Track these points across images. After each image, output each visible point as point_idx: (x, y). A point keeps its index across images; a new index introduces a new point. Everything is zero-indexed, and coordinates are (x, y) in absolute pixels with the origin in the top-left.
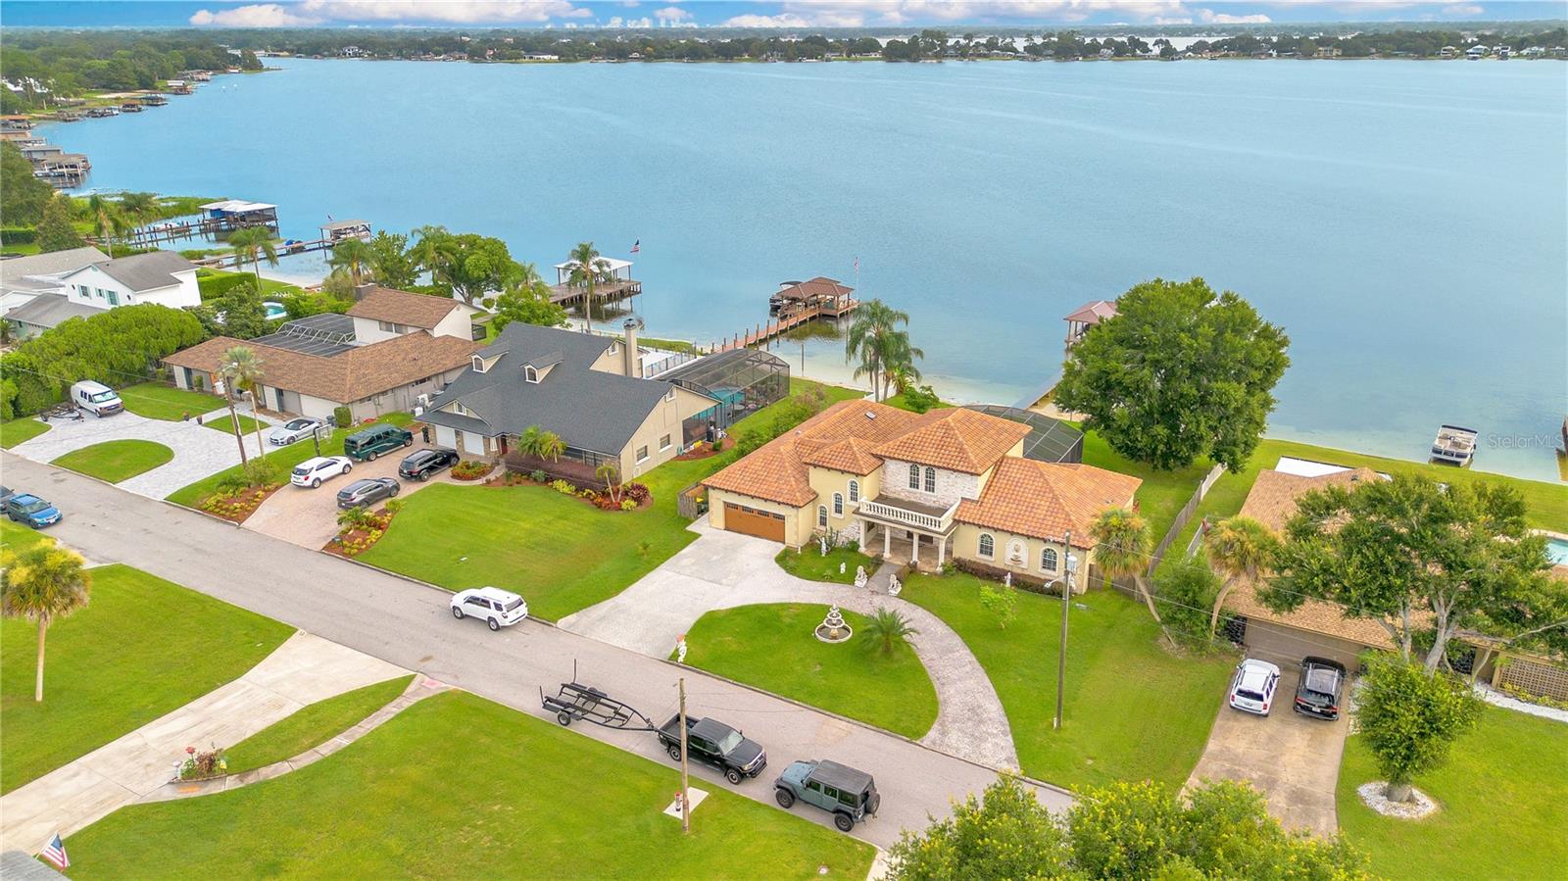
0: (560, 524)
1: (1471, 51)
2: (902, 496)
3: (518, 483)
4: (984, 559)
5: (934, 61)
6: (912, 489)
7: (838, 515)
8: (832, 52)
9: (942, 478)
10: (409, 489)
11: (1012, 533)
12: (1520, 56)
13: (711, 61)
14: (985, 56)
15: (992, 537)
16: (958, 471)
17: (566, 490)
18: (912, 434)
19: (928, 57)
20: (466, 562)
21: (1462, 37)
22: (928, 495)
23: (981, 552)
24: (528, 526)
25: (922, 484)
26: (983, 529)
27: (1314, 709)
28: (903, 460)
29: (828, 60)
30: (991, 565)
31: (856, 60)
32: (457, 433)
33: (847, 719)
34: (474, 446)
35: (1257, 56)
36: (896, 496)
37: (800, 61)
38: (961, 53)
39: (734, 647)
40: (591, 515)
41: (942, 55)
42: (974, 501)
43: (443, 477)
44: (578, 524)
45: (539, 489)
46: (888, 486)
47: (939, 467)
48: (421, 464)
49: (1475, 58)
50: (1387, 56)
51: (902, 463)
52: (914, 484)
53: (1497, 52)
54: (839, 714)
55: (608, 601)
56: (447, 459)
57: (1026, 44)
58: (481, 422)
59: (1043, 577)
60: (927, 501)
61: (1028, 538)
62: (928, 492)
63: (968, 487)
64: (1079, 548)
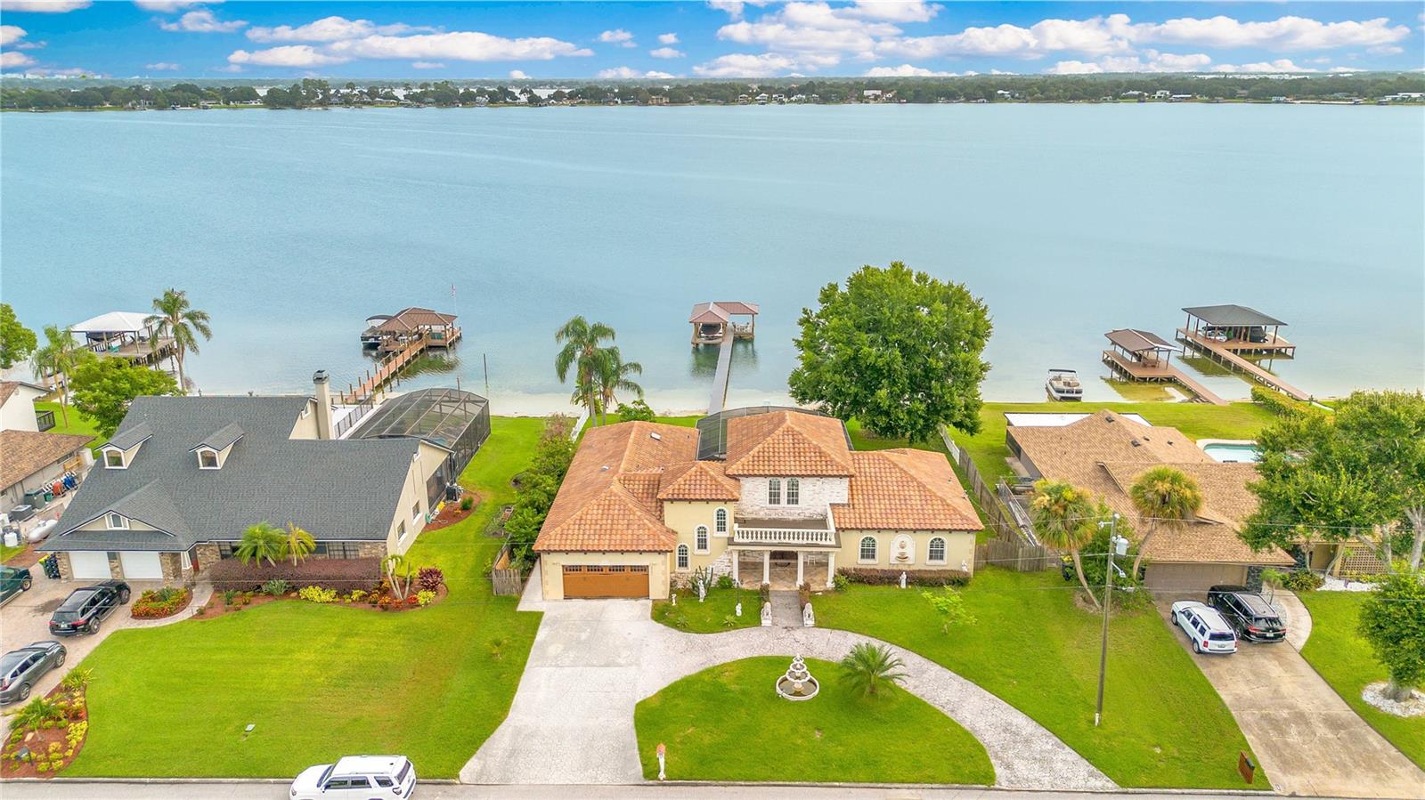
0: (352, 644)
1: (758, 98)
2: (762, 515)
3: (246, 604)
4: (868, 563)
5: (320, 108)
6: (773, 505)
7: (702, 552)
8: (206, 99)
9: (806, 488)
10: (79, 651)
11: (896, 531)
12: (791, 101)
13: (67, 110)
14: (369, 104)
15: (875, 538)
16: (825, 476)
17: (326, 596)
18: (760, 446)
19: (312, 105)
20: (257, 732)
21: (749, 88)
22: (791, 509)
23: (863, 557)
24: (312, 657)
25: (784, 497)
26: (864, 532)
27: (1268, 635)
28: (761, 476)
29: (205, 108)
30: (878, 568)
31: (236, 108)
32: (113, 557)
33: (906, 785)
34: (143, 568)
35: (607, 103)
36: (754, 516)
37: (174, 108)
38: (346, 101)
39: (707, 740)
40: (385, 623)
41: (326, 103)
42: (843, 505)
43: (119, 621)
44: (377, 636)
45: (285, 605)
46: (743, 507)
47: (803, 476)
48: (83, 612)
49: (763, 104)
50: (703, 103)
51: (760, 478)
52: (774, 498)
53: (776, 99)
54: (893, 782)
55: (501, 728)
56: (111, 595)
57: (405, 93)
58: (159, 534)
59: (934, 569)
60: (791, 514)
61: (915, 531)
62: (791, 506)
63: (838, 491)
64: (969, 531)
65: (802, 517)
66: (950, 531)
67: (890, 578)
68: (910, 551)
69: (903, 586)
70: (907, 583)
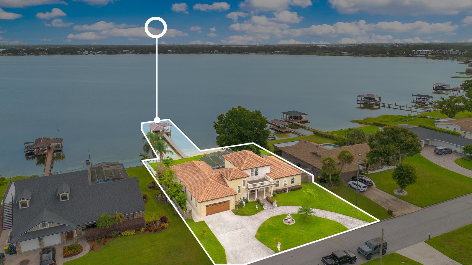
4: (278, 188)
6: (252, 177)
7: (239, 193)
9: (260, 170)
11: (284, 177)
15: (278, 181)
16: (264, 166)
23: (277, 186)
25: (254, 174)
28: (249, 169)
30: (281, 188)
32: (41, 239)
35: (21, 55)
42: (269, 173)
47: (259, 167)
52: (252, 175)
55: (226, 252)
58: (62, 226)
59: (293, 186)
60: (256, 178)
61: (288, 177)
62: (256, 176)
63: (267, 170)
64: (300, 174)
65: (259, 179)
66: (296, 175)
67: (284, 190)
68: (287, 183)
69: (288, 192)
70: (289, 191)
